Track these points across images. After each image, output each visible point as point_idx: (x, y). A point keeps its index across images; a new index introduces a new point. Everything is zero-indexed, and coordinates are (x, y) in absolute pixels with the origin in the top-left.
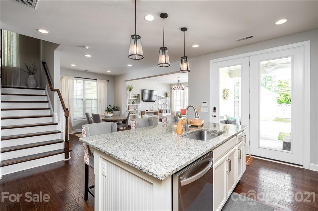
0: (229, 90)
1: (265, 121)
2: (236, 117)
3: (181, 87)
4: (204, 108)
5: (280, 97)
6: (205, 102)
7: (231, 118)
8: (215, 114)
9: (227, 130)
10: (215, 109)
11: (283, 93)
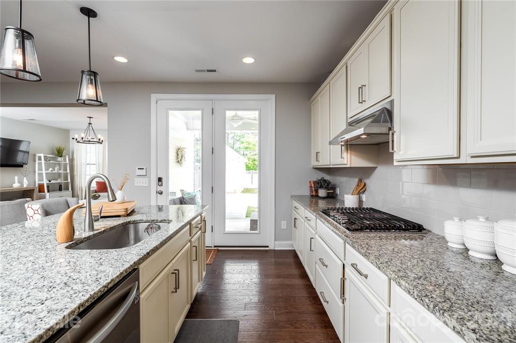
0: (185, 150)
1: (232, 193)
2: (196, 191)
3: (97, 137)
4: (140, 179)
5: (248, 162)
6: (143, 169)
7: (189, 194)
8: (160, 188)
9: (182, 212)
10: (160, 180)
11: (251, 157)
